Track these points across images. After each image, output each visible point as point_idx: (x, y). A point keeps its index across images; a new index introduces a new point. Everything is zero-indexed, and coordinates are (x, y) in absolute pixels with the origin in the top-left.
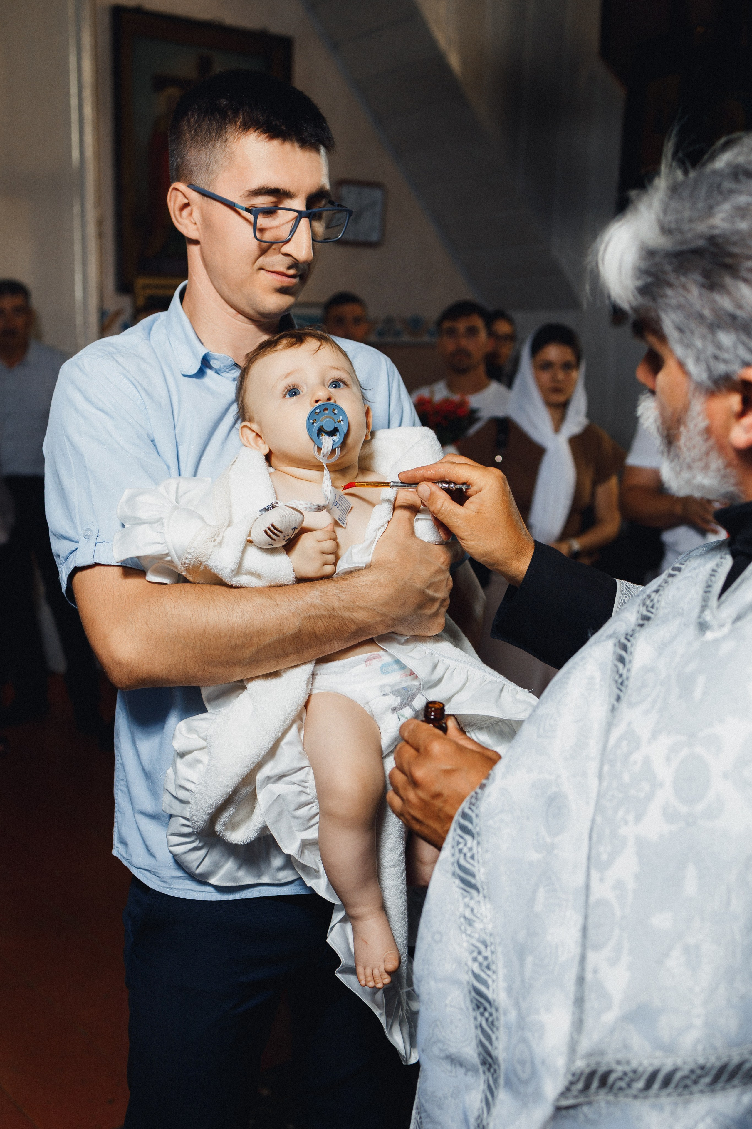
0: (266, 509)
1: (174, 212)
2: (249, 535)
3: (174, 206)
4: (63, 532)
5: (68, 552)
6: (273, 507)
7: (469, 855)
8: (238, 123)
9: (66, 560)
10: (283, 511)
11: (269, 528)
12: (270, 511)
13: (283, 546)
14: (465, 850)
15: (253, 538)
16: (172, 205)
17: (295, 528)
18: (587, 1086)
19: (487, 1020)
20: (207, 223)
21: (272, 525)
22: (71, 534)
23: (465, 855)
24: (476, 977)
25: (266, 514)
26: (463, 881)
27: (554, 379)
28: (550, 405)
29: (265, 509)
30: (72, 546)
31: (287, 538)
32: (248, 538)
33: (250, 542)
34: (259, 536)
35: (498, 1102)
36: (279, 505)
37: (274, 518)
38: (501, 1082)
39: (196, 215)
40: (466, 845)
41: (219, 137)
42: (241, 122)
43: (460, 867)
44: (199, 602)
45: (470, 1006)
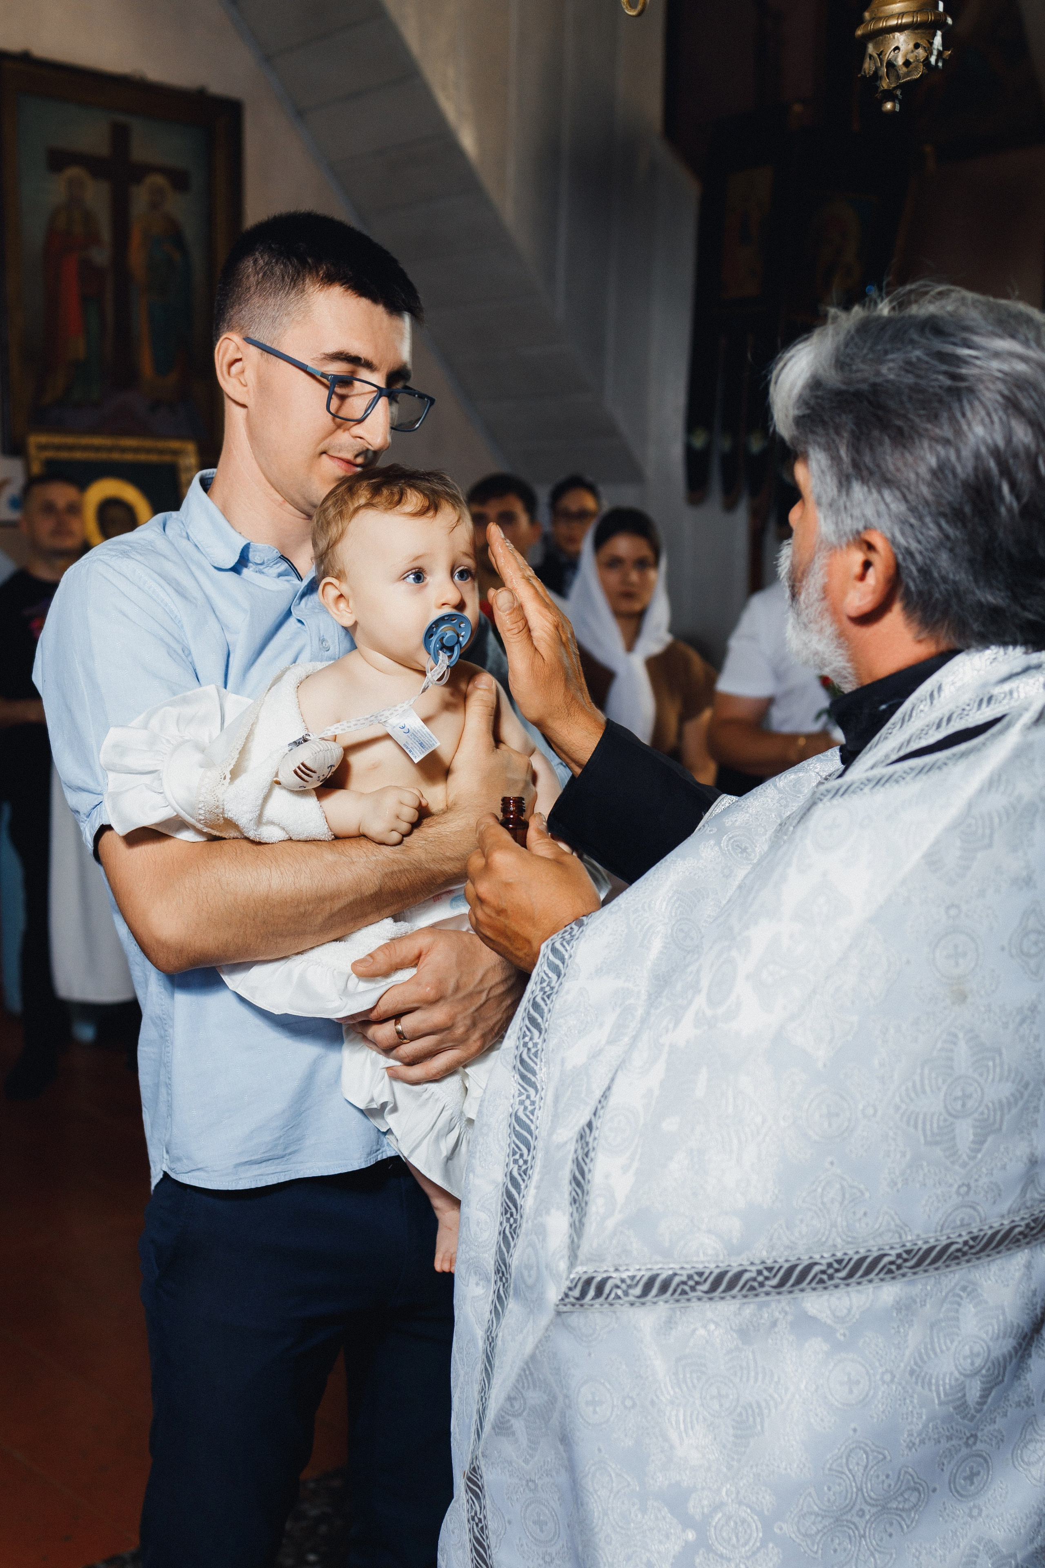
0: (297, 743)
1: (221, 366)
2: (277, 775)
3: (223, 359)
4: (80, 784)
5: (89, 808)
6: (305, 741)
7: (533, 1050)
8: (321, 273)
9: (88, 816)
10: (315, 746)
11: (299, 768)
12: (301, 746)
13: (315, 789)
14: (530, 1045)
15: (280, 779)
16: (220, 358)
17: (331, 766)
18: (583, 1294)
19: (511, 1226)
20: (264, 386)
21: (303, 764)
22: (91, 785)
23: (529, 1049)
24: (513, 1179)
25: (296, 749)
26: (523, 1077)
27: (625, 581)
28: (618, 614)
29: (295, 742)
30: (93, 800)
31: (322, 778)
32: (275, 779)
33: (278, 783)
34: (288, 777)
35: (507, 1312)
36: (311, 738)
37: (305, 755)
38: (511, 1292)
39: (250, 376)
40: (531, 1039)
41: (294, 287)
42: (324, 273)
43: (522, 1061)
44: (259, 862)
45: (500, 1209)
